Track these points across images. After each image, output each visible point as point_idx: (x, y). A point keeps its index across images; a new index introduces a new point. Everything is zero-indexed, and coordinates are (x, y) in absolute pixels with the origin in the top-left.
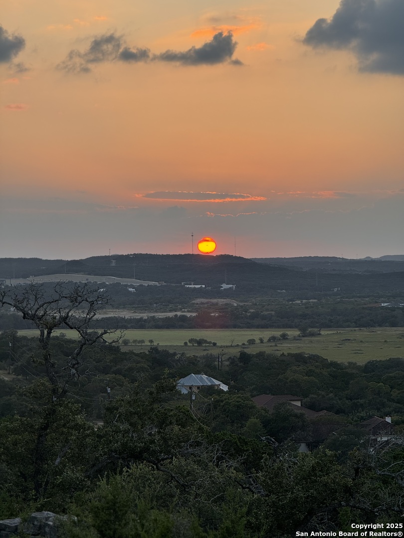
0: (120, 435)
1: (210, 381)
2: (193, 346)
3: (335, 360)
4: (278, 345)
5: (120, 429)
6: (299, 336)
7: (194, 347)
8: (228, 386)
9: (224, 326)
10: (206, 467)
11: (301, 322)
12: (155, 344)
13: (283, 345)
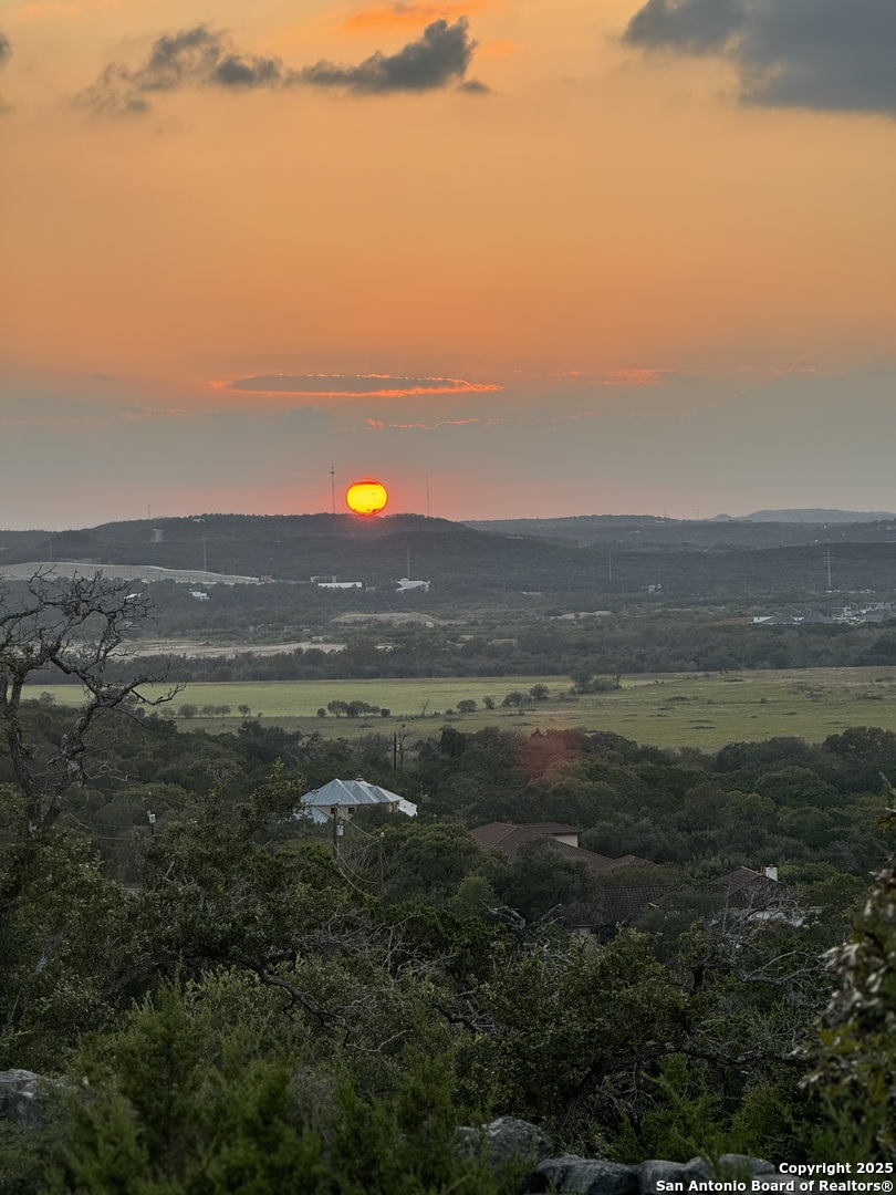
0: (179, 906)
1: (377, 794)
2: (338, 717)
3: (652, 744)
4: (526, 712)
5: (177, 893)
6: (572, 692)
7: (339, 721)
8: (415, 806)
9: (405, 673)
10: (368, 977)
11: (576, 660)
12: (254, 714)
13: (536, 713)
